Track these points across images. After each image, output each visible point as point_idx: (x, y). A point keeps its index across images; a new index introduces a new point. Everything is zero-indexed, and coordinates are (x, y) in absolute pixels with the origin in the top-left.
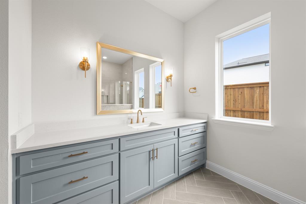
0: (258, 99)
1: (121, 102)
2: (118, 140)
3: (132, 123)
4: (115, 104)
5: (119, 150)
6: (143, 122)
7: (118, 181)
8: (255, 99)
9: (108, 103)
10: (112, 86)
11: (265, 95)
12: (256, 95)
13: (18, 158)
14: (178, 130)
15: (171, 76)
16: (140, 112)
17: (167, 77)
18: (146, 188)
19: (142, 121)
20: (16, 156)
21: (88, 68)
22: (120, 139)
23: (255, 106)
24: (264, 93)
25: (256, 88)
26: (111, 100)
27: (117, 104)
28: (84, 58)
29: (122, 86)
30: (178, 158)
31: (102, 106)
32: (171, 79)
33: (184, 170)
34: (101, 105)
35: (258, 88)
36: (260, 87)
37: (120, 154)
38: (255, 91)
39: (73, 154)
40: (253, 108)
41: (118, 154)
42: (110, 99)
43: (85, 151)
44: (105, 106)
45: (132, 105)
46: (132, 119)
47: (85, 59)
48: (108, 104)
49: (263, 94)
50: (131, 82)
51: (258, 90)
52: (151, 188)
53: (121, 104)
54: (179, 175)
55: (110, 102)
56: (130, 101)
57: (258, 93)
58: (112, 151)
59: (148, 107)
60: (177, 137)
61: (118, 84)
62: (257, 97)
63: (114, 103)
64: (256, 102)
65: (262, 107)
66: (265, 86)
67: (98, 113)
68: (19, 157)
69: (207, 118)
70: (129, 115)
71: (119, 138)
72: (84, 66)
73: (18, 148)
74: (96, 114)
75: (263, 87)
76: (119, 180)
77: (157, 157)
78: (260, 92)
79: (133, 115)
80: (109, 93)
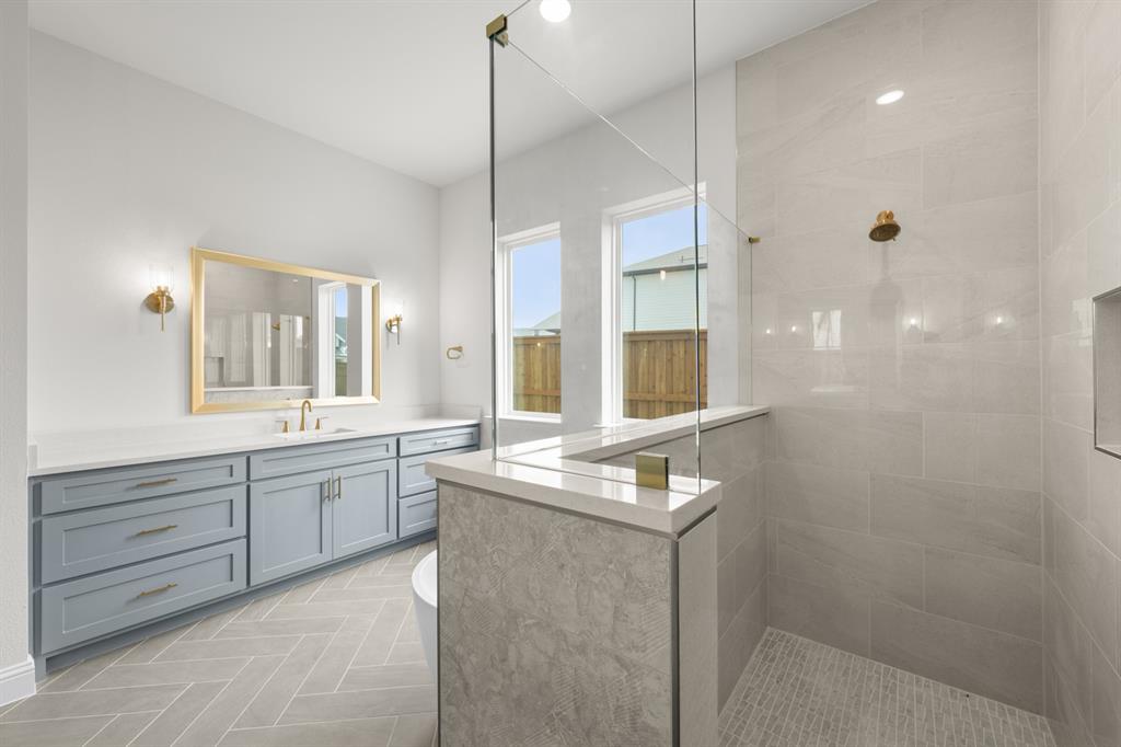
1: (275, 381)
2: (245, 458)
3: (285, 430)
4: (252, 385)
5: (248, 479)
6: (318, 427)
7: (245, 540)
9: (222, 382)
10: (238, 323)
13: (37, 485)
14: (398, 441)
15: (398, 319)
16: (307, 405)
17: (390, 321)
18: (313, 559)
19: (314, 427)
20: (33, 482)
21: (170, 307)
22: (248, 459)
23: (640, 387)
26: (236, 372)
27: (261, 387)
28: (159, 288)
29: (279, 329)
30: (398, 502)
31: (206, 393)
32: (398, 325)
33: (410, 527)
34: (203, 390)
37: (248, 487)
39: (146, 481)
40: (637, 392)
41: (245, 487)
42: (229, 368)
43: (172, 477)
44: (213, 392)
45: (311, 389)
46: (286, 423)
47: (163, 289)
48: (224, 386)
49: (654, 358)
50: (308, 318)
52: (325, 558)
53: (273, 385)
54: (401, 536)
55: (232, 380)
56: (308, 376)
58: (231, 480)
59: (358, 393)
60: (395, 455)
61: (262, 322)
63: (250, 382)
67: (194, 409)
68: (40, 485)
69: (479, 416)
70: (281, 414)
71: (248, 456)
72: (157, 303)
73: (39, 467)
74: (190, 410)
76: (248, 537)
77: (339, 494)
79: (291, 413)
80: (228, 349)
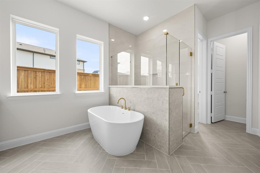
0: (23, 80)
8: (20, 80)
11: (29, 77)
12: (21, 77)
24: (28, 75)
25: (21, 71)
35: (23, 71)
36: (25, 70)
38: (21, 73)
51: (23, 73)
57: (23, 75)
62: (22, 79)
64: (22, 83)
65: (27, 87)
66: (30, 71)
75: (28, 71)
78: (25, 74)
